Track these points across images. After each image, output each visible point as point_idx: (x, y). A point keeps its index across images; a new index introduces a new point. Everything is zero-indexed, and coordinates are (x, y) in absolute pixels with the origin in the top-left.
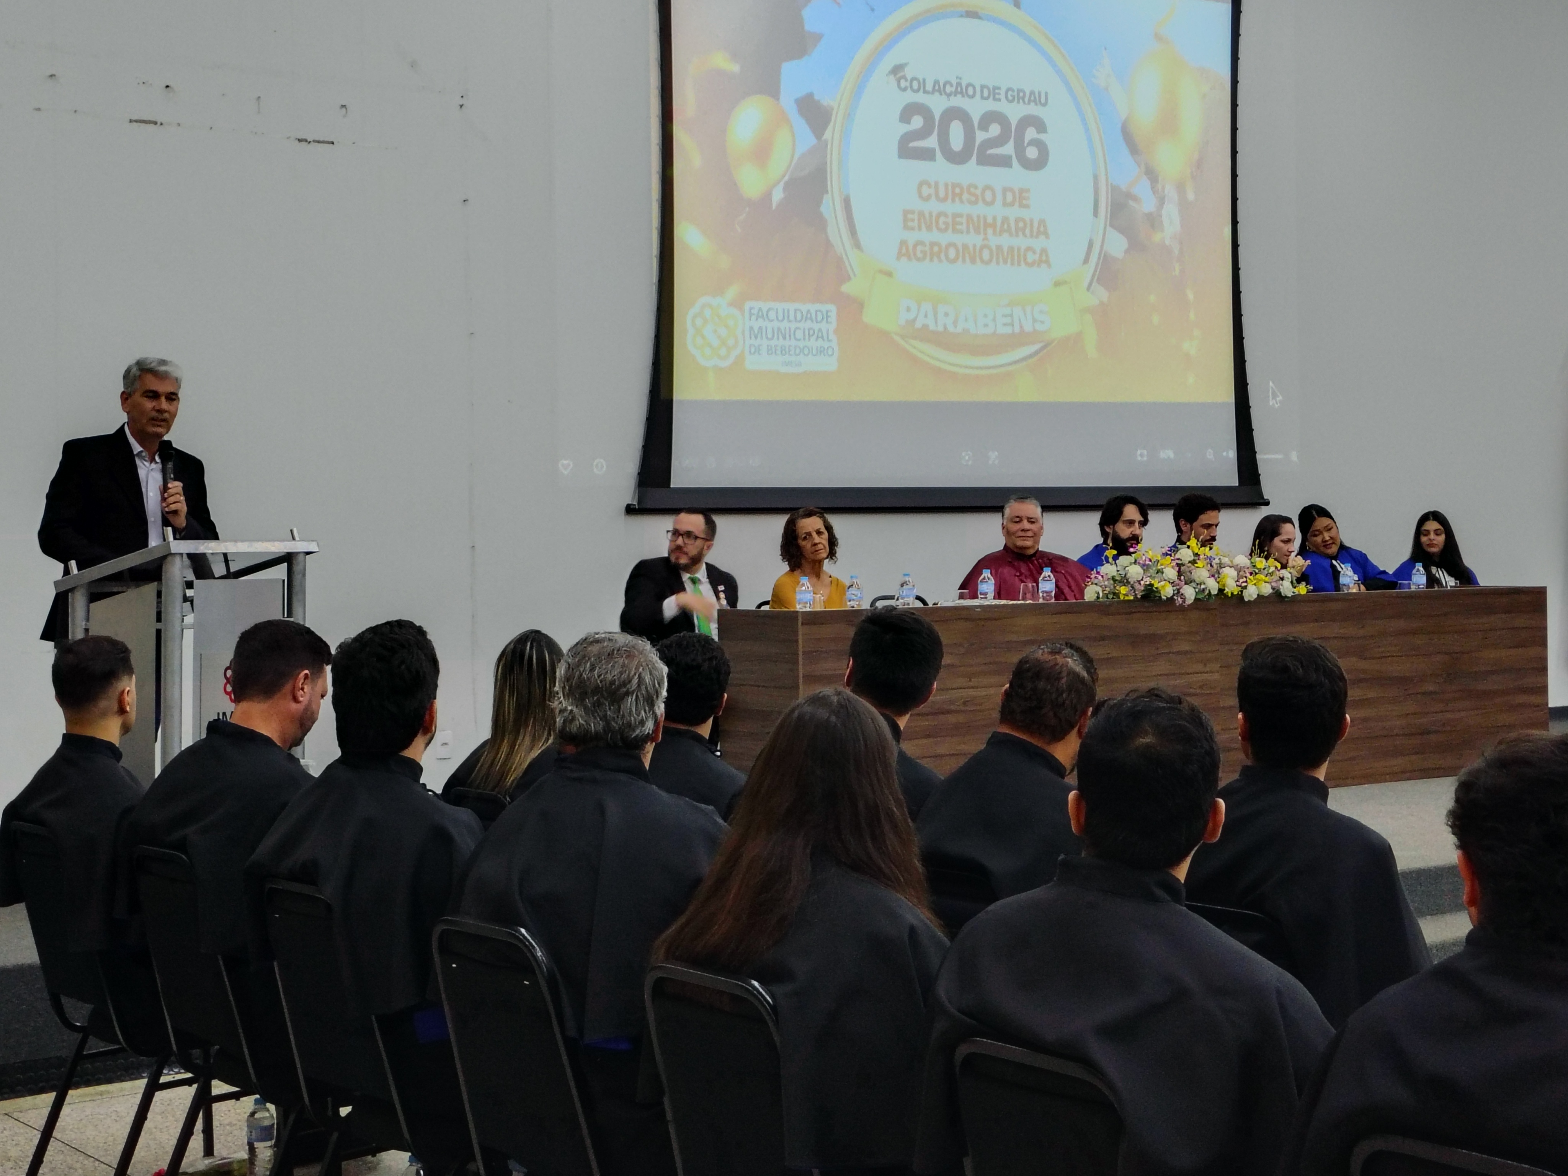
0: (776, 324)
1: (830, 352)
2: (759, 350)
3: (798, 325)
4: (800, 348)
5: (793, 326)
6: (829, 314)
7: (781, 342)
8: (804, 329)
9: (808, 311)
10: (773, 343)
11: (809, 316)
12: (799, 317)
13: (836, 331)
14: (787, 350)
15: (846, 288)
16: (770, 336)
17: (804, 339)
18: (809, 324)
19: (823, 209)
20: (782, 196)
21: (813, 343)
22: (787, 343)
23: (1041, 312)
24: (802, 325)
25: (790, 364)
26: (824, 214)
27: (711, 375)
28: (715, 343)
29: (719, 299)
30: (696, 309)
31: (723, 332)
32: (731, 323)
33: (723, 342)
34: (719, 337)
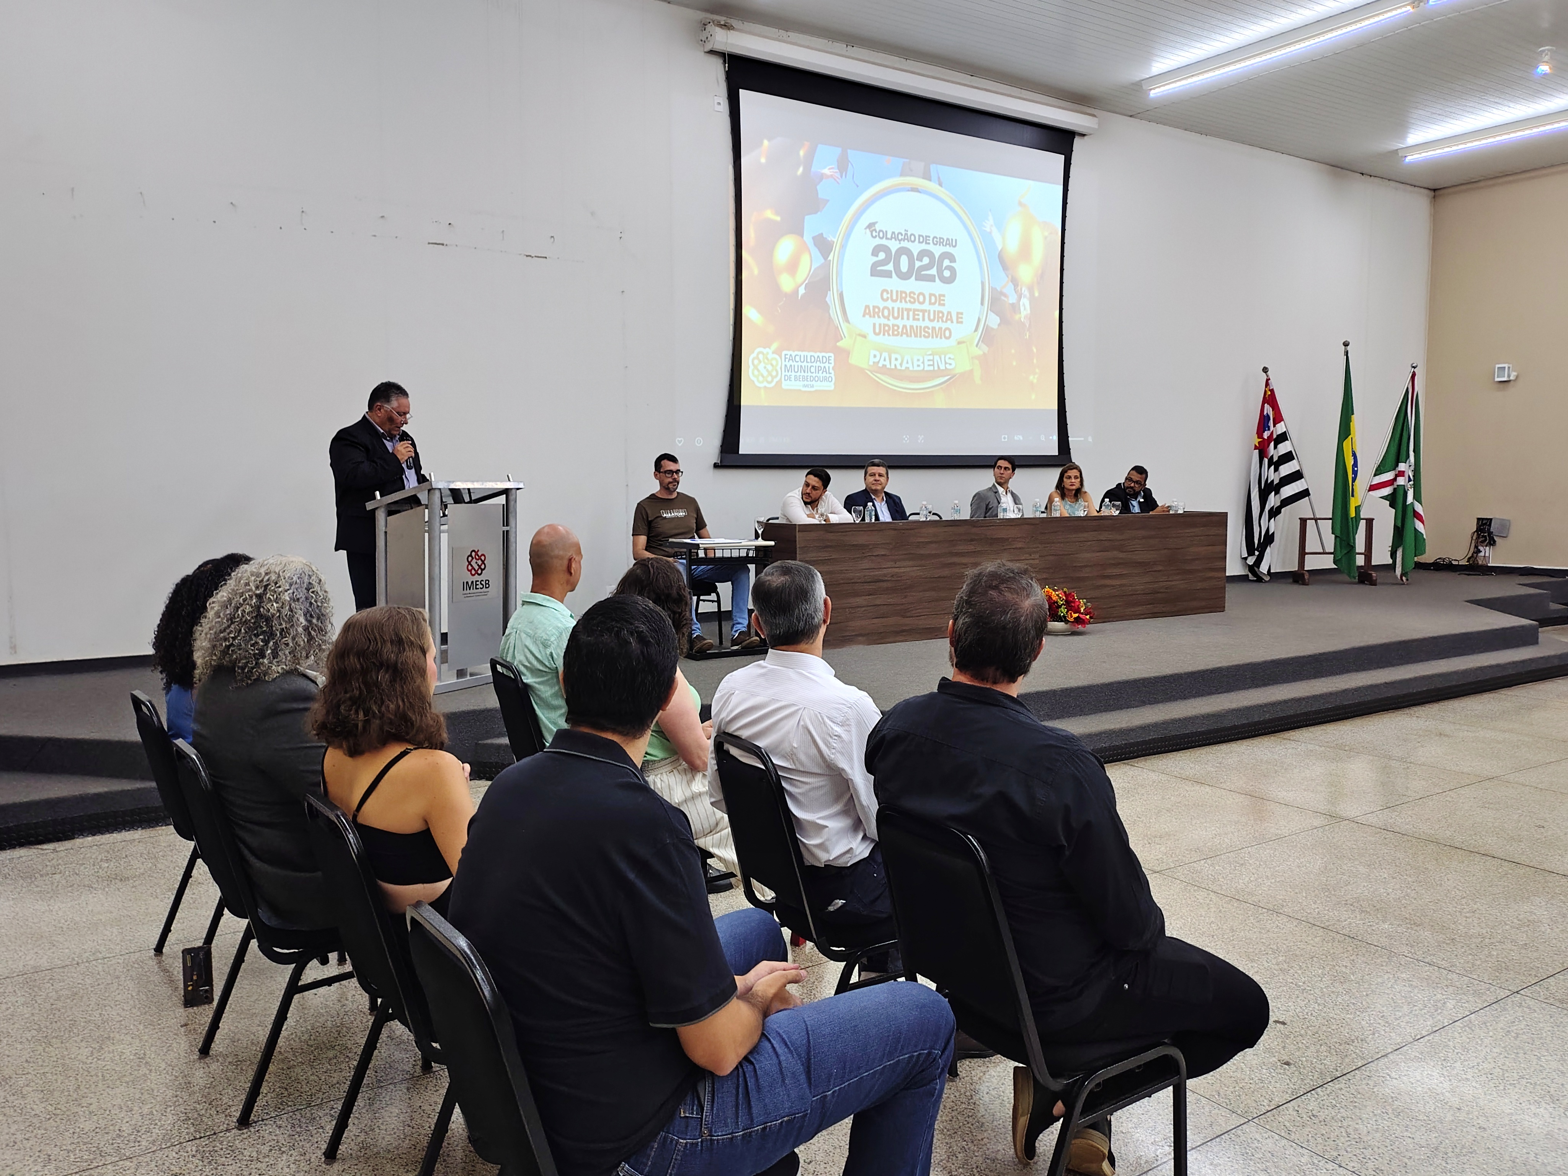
0: (800, 364)
1: (830, 379)
2: (790, 378)
3: (812, 364)
4: (813, 377)
5: (810, 365)
6: (830, 358)
7: (803, 373)
8: (815, 367)
9: (818, 357)
10: (798, 374)
11: (818, 359)
12: (813, 360)
13: (833, 368)
14: (806, 378)
15: (838, 344)
16: (796, 370)
17: (816, 372)
18: (818, 364)
19: (827, 299)
20: (804, 291)
21: (820, 374)
22: (806, 374)
23: (950, 358)
24: (814, 364)
25: (806, 386)
26: (829, 302)
27: (762, 392)
28: (765, 374)
29: (767, 349)
30: (754, 355)
31: (770, 368)
32: (774, 362)
33: (770, 373)
34: (767, 370)
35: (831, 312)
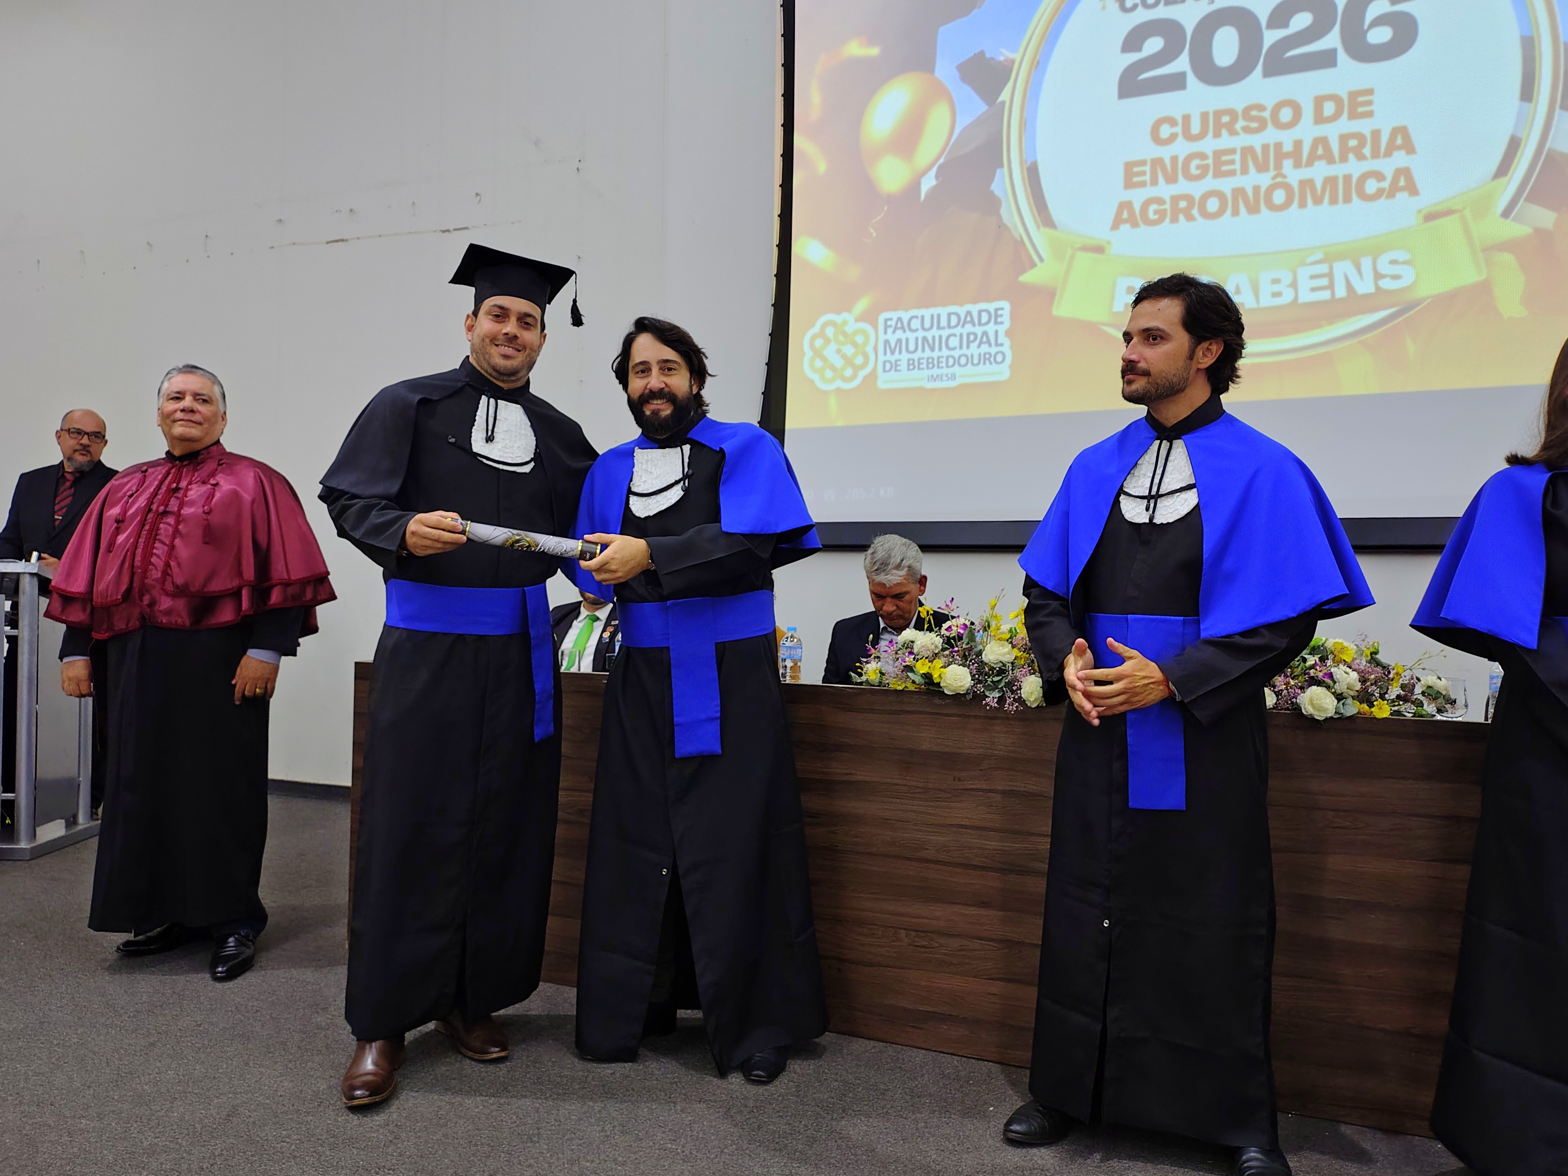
0: (920, 334)
1: (999, 358)
2: (896, 365)
3: (952, 331)
4: (953, 357)
5: (945, 333)
6: (1000, 312)
7: (928, 353)
8: (961, 335)
9: (969, 313)
10: (915, 356)
11: (969, 319)
12: (954, 322)
13: (1008, 333)
14: (936, 362)
15: (1024, 278)
16: (912, 347)
17: (961, 347)
18: (969, 328)
19: (995, 187)
20: (934, 182)
21: (974, 350)
22: (936, 354)
23: (1393, 262)
24: (958, 331)
25: (939, 378)
26: (997, 193)
27: (832, 401)
28: (839, 363)
29: (845, 315)
30: (816, 329)
31: (849, 350)
32: (859, 339)
33: (849, 361)
34: (844, 357)
35: (1003, 212)
